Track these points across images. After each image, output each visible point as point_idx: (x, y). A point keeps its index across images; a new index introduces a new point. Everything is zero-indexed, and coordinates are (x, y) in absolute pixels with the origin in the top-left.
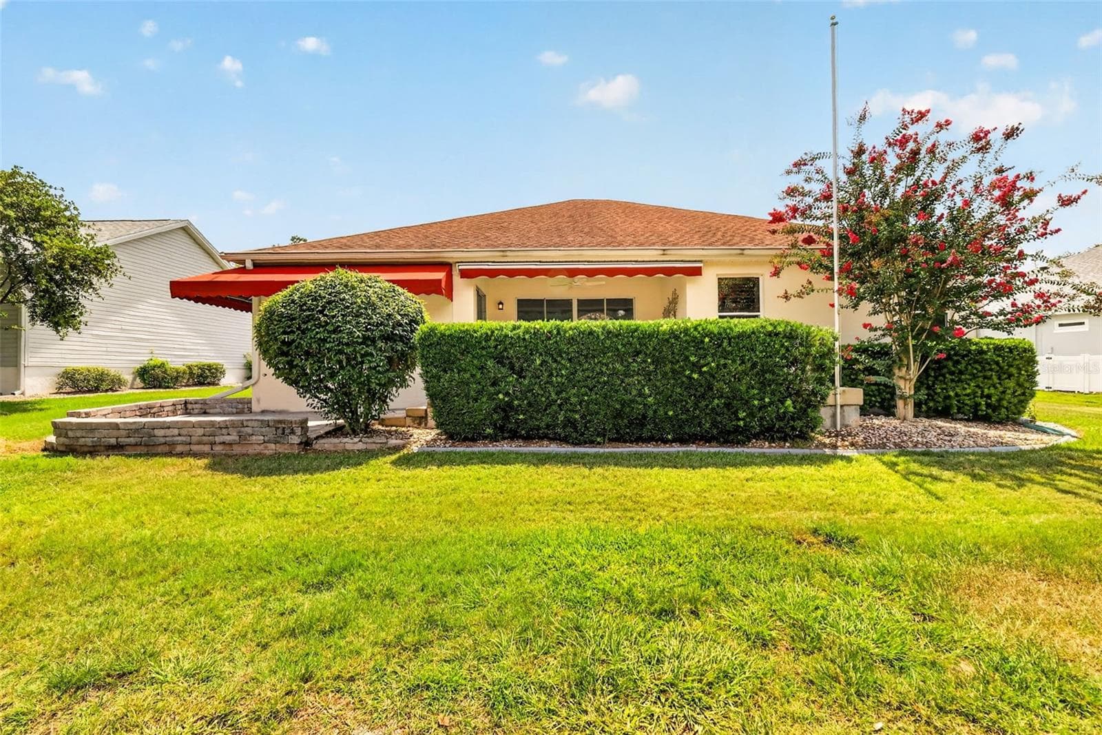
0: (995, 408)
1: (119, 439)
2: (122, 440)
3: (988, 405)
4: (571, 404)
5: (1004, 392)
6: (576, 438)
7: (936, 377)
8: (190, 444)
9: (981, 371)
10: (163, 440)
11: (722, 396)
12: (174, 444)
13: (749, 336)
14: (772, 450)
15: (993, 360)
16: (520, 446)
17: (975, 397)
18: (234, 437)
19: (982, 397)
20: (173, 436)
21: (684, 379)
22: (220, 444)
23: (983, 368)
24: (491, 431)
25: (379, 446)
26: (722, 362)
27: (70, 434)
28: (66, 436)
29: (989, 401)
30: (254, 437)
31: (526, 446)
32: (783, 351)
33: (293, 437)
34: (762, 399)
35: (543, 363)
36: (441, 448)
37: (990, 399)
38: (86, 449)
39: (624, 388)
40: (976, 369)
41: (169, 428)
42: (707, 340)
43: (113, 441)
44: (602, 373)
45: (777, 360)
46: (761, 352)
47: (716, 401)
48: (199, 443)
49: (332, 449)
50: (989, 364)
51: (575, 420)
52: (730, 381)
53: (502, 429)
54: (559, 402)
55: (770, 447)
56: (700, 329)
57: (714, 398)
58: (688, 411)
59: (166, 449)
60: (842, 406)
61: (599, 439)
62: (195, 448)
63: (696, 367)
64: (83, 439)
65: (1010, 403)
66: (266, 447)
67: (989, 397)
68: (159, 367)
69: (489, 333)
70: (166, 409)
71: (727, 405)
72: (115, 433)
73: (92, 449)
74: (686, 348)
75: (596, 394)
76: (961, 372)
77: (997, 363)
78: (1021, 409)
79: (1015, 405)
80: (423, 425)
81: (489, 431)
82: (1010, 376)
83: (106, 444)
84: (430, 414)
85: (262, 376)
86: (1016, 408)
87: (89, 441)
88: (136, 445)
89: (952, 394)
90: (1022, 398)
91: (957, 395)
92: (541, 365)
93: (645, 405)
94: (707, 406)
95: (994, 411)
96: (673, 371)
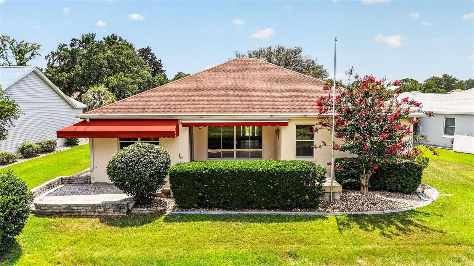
0: (405, 188)
1: (60, 211)
2: (62, 210)
3: (402, 186)
4: (226, 196)
5: (408, 181)
6: (228, 208)
7: (381, 175)
8: (86, 212)
9: (399, 173)
10: (76, 211)
11: (282, 194)
12: (80, 212)
13: (292, 173)
14: (301, 213)
15: (404, 169)
16: (208, 211)
17: (396, 183)
18: (102, 210)
19: (399, 183)
20: (80, 209)
21: (268, 188)
22: (97, 212)
23: (400, 172)
24: (197, 205)
25: (154, 211)
26: (281, 182)
27: (42, 208)
28: (40, 209)
29: (402, 185)
30: (110, 210)
31: (209, 211)
32: (304, 178)
33: (124, 209)
34: (296, 195)
35: (216, 182)
36: (178, 212)
37: (403, 184)
38: (48, 214)
39: (245, 190)
40: (397, 172)
41: (79, 206)
42: (276, 174)
43: (58, 211)
44: (237, 185)
45: (302, 181)
46: (296, 178)
47: (280, 196)
48: (90, 212)
49: (138, 213)
50: (402, 170)
51: (228, 202)
52: (285, 189)
53: (200, 204)
54: (222, 196)
55: (301, 211)
56: (273, 170)
57: (279, 195)
58: (270, 199)
59: (78, 214)
60: (333, 192)
61: (236, 208)
62: (88, 213)
63: (272, 184)
64: (47, 210)
65: (410, 186)
66: (114, 213)
67: (402, 183)
68: (29, 147)
69: (196, 172)
70: (55, 184)
71: (284, 197)
72: (59, 208)
73: (50, 214)
74: (268, 177)
75: (235, 193)
76: (391, 173)
77: (406, 170)
78: (415, 188)
79: (412, 187)
80: (169, 196)
81: (196, 205)
82: (411, 175)
83: (56, 212)
84: (171, 192)
85: (94, 168)
86: (413, 188)
87: (49, 211)
88: (67, 212)
89: (387, 182)
90: (415, 184)
91: (389, 182)
92: (215, 182)
93: (253, 197)
94: (276, 197)
95: (404, 189)
96: (264, 185)
